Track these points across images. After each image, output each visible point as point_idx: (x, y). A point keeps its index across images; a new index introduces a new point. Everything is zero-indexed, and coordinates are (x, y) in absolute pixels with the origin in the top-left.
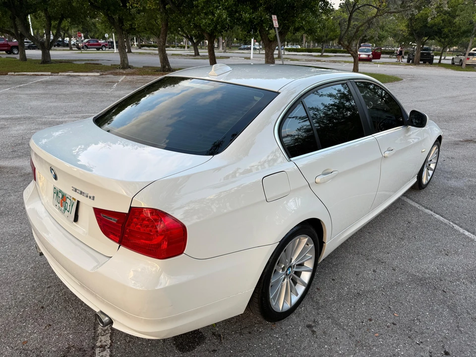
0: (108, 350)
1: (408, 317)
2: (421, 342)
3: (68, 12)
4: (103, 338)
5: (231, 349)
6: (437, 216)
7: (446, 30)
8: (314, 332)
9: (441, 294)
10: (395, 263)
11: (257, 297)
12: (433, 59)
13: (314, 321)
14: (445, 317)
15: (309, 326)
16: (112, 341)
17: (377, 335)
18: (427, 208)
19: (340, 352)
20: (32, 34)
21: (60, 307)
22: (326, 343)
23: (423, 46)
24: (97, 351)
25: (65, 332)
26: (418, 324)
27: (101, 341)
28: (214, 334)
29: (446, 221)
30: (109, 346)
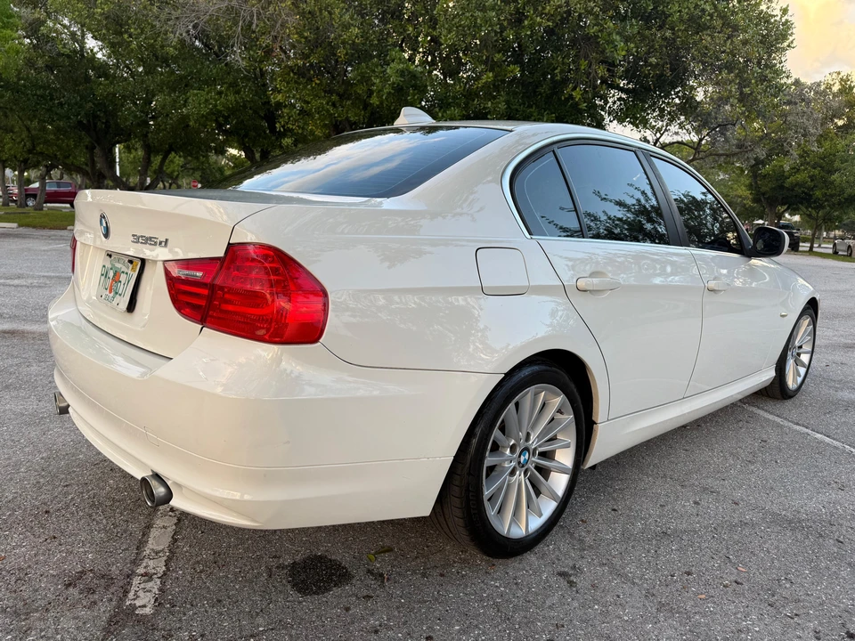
0: (158, 582)
1: (766, 574)
2: (796, 615)
3: (181, 140)
4: (151, 563)
5: (401, 597)
6: (819, 436)
7: (818, 193)
8: (571, 584)
9: (834, 545)
10: (738, 495)
11: (457, 483)
12: (799, 246)
13: (574, 567)
14: (845, 579)
15: (562, 574)
16: (168, 569)
17: (703, 596)
18: (797, 424)
19: (626, 618)
20: (118, 174)
21: (81, 513)
22: (596, 601)
23: (779, 221)
24: (136, 581)
25: (81, 550)
26: (788, 586)
27: (145, 567)
28: (369, 571)
29: (836, 443)
30: (159, 575)
